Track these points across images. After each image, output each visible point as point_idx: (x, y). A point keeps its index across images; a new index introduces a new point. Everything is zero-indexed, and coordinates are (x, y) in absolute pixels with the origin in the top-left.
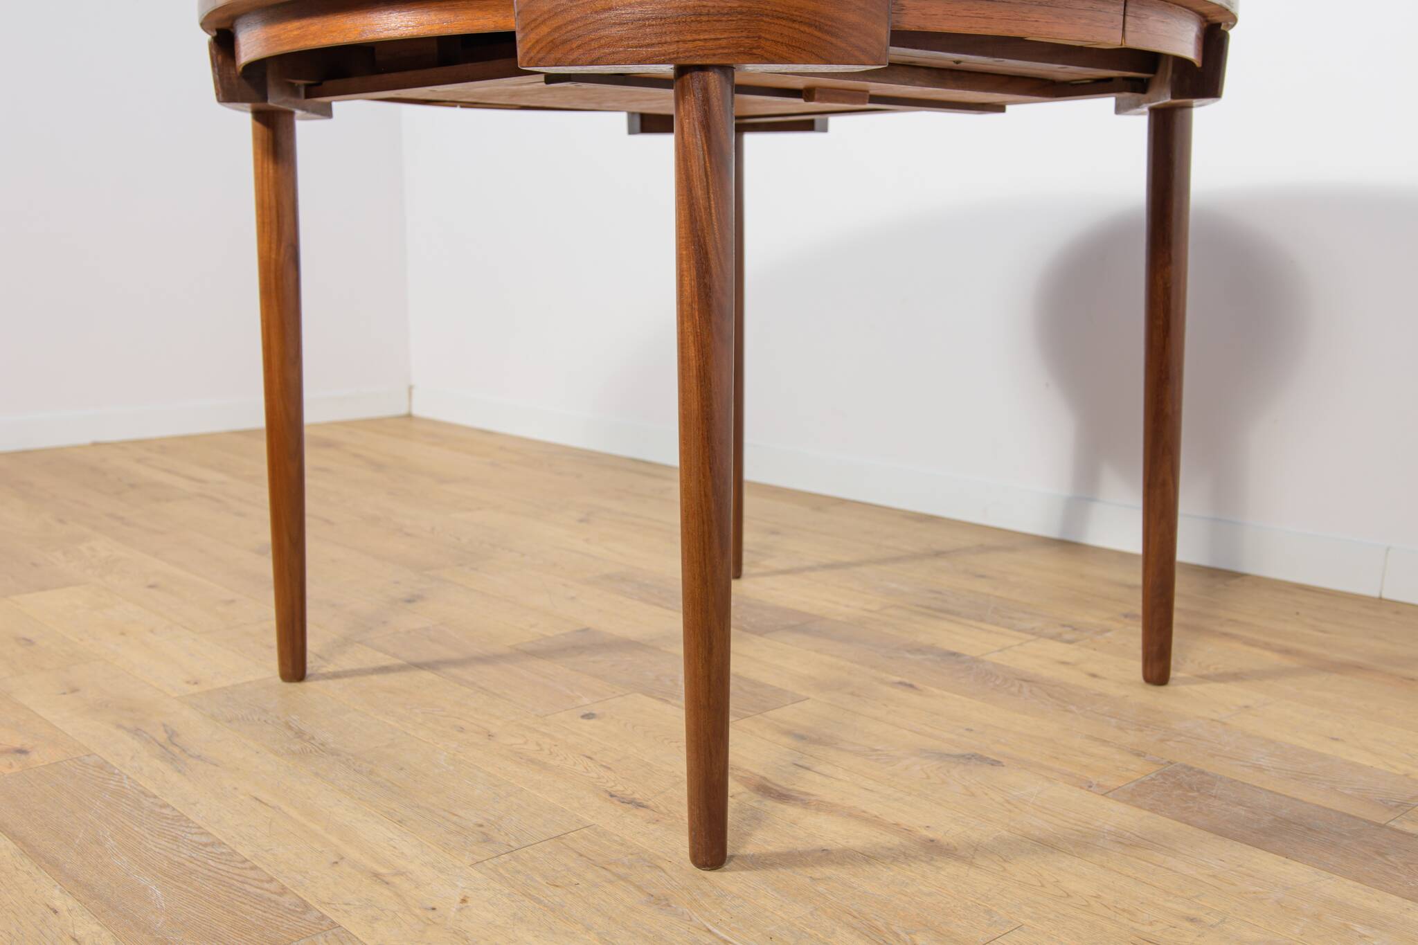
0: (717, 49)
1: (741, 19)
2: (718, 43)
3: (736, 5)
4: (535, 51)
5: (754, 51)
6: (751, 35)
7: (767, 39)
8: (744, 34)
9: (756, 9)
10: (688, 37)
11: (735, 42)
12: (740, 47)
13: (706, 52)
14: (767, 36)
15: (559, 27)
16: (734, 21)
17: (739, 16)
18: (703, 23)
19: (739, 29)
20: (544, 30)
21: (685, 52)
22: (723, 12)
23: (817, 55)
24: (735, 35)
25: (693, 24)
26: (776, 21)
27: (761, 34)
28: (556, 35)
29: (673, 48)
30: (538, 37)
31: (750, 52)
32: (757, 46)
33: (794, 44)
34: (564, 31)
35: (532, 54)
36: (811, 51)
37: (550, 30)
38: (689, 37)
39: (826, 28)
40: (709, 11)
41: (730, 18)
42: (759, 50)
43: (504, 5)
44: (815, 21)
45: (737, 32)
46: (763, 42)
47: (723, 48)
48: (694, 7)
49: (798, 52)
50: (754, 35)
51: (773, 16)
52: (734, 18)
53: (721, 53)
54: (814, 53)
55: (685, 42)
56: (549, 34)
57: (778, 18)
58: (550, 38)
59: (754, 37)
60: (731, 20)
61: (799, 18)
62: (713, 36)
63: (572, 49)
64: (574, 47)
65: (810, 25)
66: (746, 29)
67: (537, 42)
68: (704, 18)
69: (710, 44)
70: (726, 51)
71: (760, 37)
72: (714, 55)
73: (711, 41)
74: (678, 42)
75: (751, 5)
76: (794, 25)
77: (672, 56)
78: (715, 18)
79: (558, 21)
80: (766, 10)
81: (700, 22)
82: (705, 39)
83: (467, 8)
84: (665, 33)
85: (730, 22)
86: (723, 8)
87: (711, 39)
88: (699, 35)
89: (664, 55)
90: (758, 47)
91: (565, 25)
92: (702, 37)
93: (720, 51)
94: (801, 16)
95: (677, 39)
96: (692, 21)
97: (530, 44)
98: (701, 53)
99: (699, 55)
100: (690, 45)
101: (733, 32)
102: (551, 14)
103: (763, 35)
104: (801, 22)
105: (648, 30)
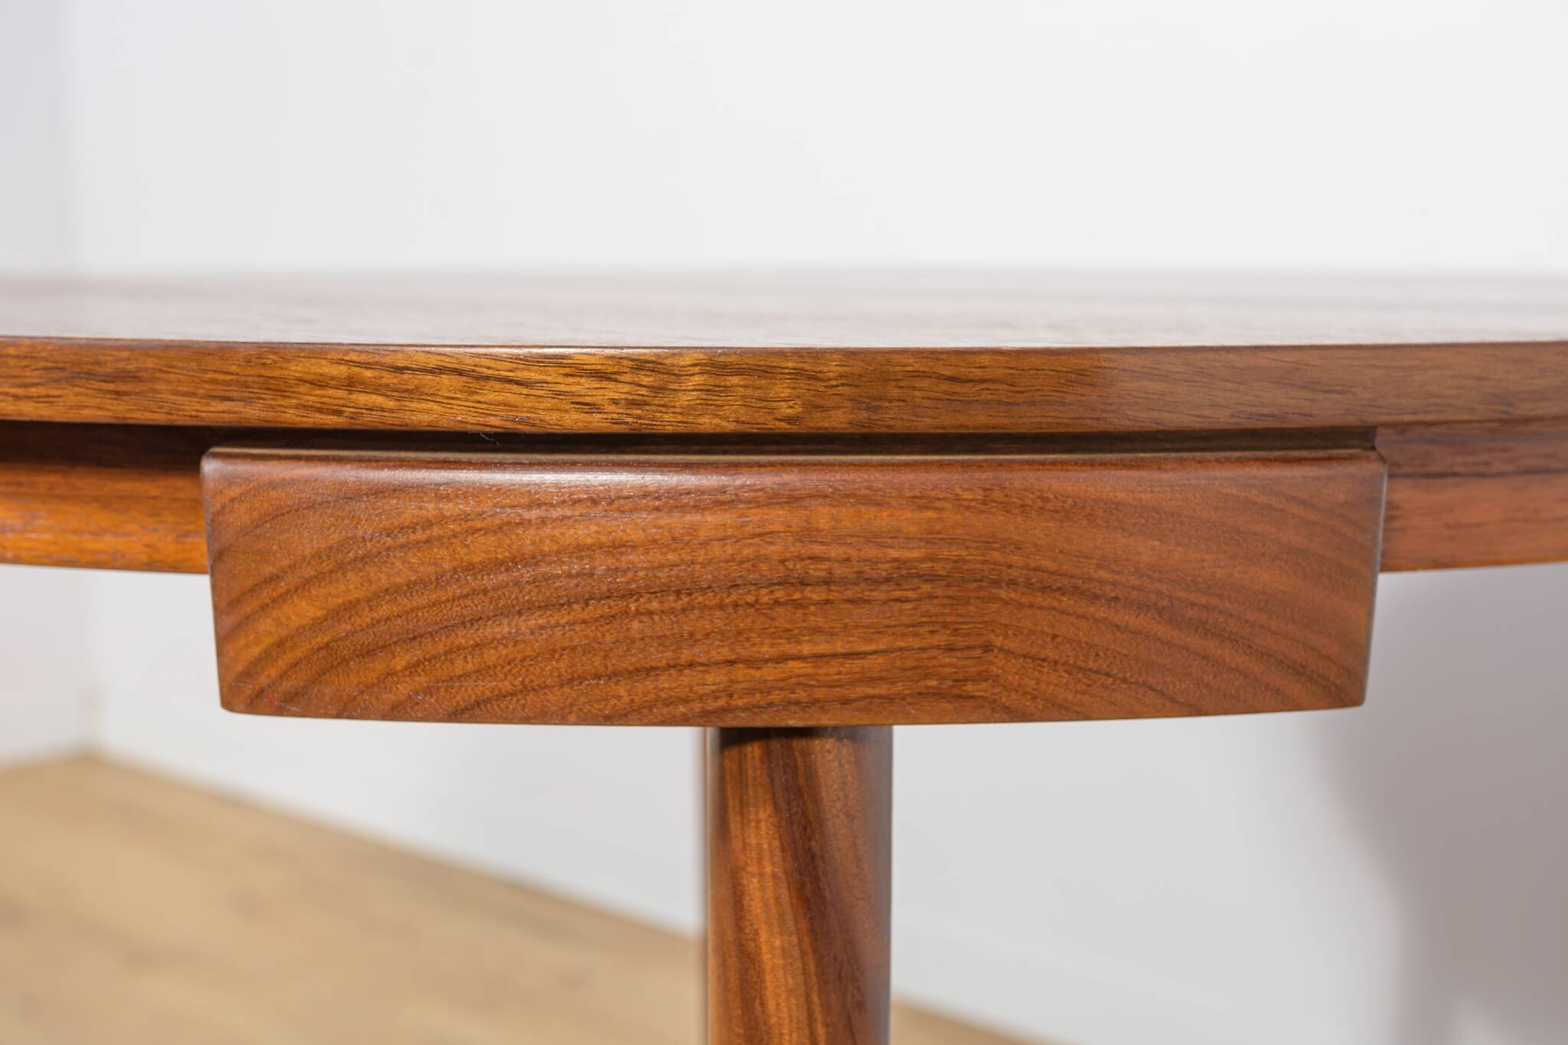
0: (853, 683)
1: (931, 597)
2: (856, 665)
3: (915, 554)
4: (273, 672)
5: (970, 687)
6: (960, 641)
7: (1009, 653)
8: (941, 639)
9: (979, 566)
10: (764, 649)
11: (910, 663)
12: (927, 676)
13: (820, 693)
14: (1013, 645)
15: (351, 607)
16: (907, 600)
17: (926, 588)
18: (812, 608)
19: (923, 624)
20: (303, 610)
21: (750, 692)
22: (874, 574)
23: (1161, 693)
24: (913, 642)
25: (779, 610)
26: (1039, 599)
27: (992, 637)
28: (344, 628)
29: (715, 678)
30: (284, 632)
31: (955, 691)
32: (980, 673)
33: (1091, 665)
34: (366, 617)
35: (263, 680)
36: (1144, 684)
37: (319, 613)
38: (766, 650)
39: (1189, 613)
40: (830, 572)
41: (897, 594)
42: (984, 685)
43: (175, 500)
44: (1159, 593)
45: (916, 634)
46: (997, 664)
47: (873, 681)
48: (783, 562)
49: (1105, 687)
50: (970, 641)
51: (1029, 585)
52: (910, 594)
53: (867, 697)
54: (1151, 689)
55: (753, 663)
56: (316, 625)
57: (1045, 589)
58: (322, 639)
59: (970, 648)
60: (898, 600)
61: (1108, 588)
62: (840, 647)
63: (391, 674)
64: (399, 667)
65: (1142, 607)
66: (945, 625)
67: (280, 644)
68: (816, 594)
69: (831, 671)
70: (883, 689)
71: (987, 648)
72: (845, 702)
73: (836, 662)
74: (731, 663)
75: (964, 553)
76: (1092, 609)
77: (712, 705)
78: (849, 594)
79: (350, 587)
80: (1010, 567)
81: (799, 605)
82: (819, 657)
83: (63, 498)
84: (691, 634)
85: (897, 606)
86: (874, 563)
87: (834, 656)
88: (799, 642)
89: (686, 701)
90: (982, 677)
91: (369, 600)
92: (806, 649)
93: (861, 690)
94: (1115, 584)
95: (726, 653)
96: (777, 602)
97: (256, 650)
98: (801, 695)
99: (797, 703)
100: (769, 673)
101: (903, 635)
102: (327, 566)
103: (998, 641)
104: (1117, 599)
105: (635, 625)
